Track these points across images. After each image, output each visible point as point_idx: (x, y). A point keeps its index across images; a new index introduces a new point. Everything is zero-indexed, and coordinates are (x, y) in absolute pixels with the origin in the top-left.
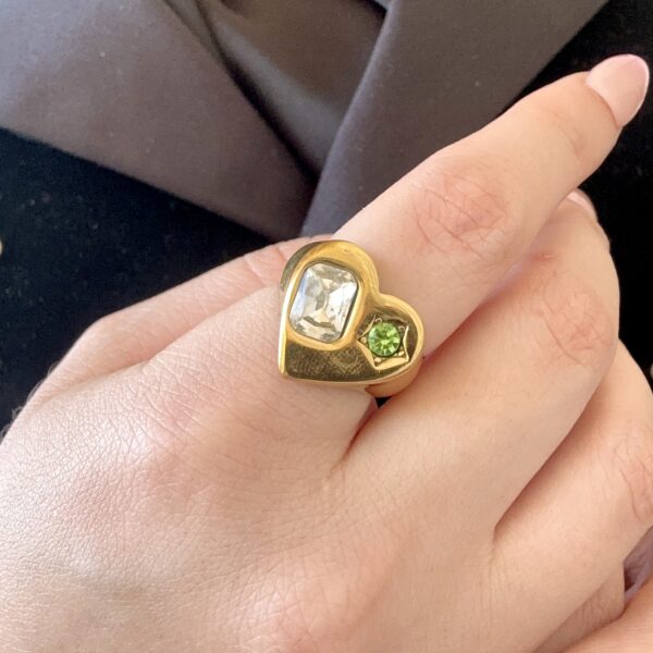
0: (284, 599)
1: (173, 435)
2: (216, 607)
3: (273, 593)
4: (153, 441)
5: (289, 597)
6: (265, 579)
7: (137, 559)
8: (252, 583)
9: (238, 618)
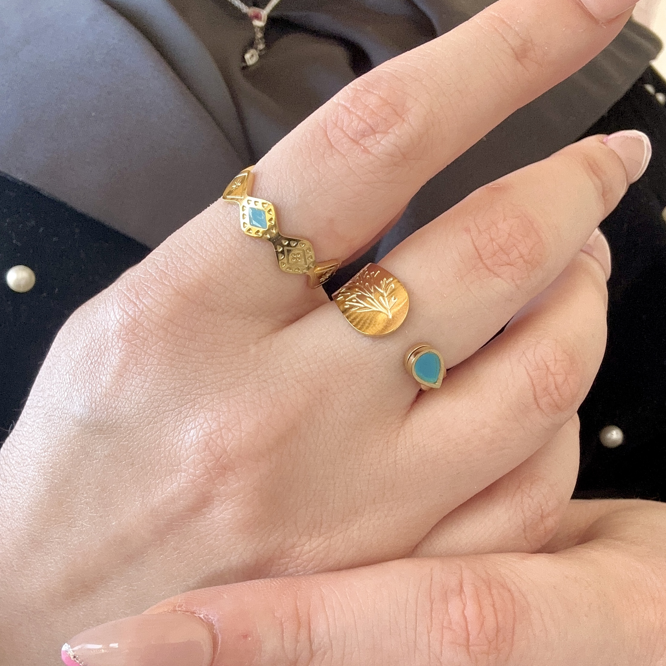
0: (210, 426)
1: (135, 304)
2: (166, 435)
3: (203, 423)
4: (123, 310)
5: (214, 426)
6: (199, 413)
7: (114, 402)
8: (190, 416)
9: (180, 443)
